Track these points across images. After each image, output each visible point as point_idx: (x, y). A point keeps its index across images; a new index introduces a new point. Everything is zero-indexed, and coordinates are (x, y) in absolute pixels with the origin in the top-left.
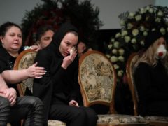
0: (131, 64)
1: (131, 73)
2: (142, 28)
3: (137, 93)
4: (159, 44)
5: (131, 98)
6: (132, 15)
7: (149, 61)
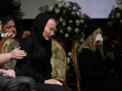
0: (75, 50)
1: (75, 57)
2: (61, 20)
3: (79, 73)
4: (97, 33)
5: (76, 77)
6: (51, 8)
7: (90, 47)
